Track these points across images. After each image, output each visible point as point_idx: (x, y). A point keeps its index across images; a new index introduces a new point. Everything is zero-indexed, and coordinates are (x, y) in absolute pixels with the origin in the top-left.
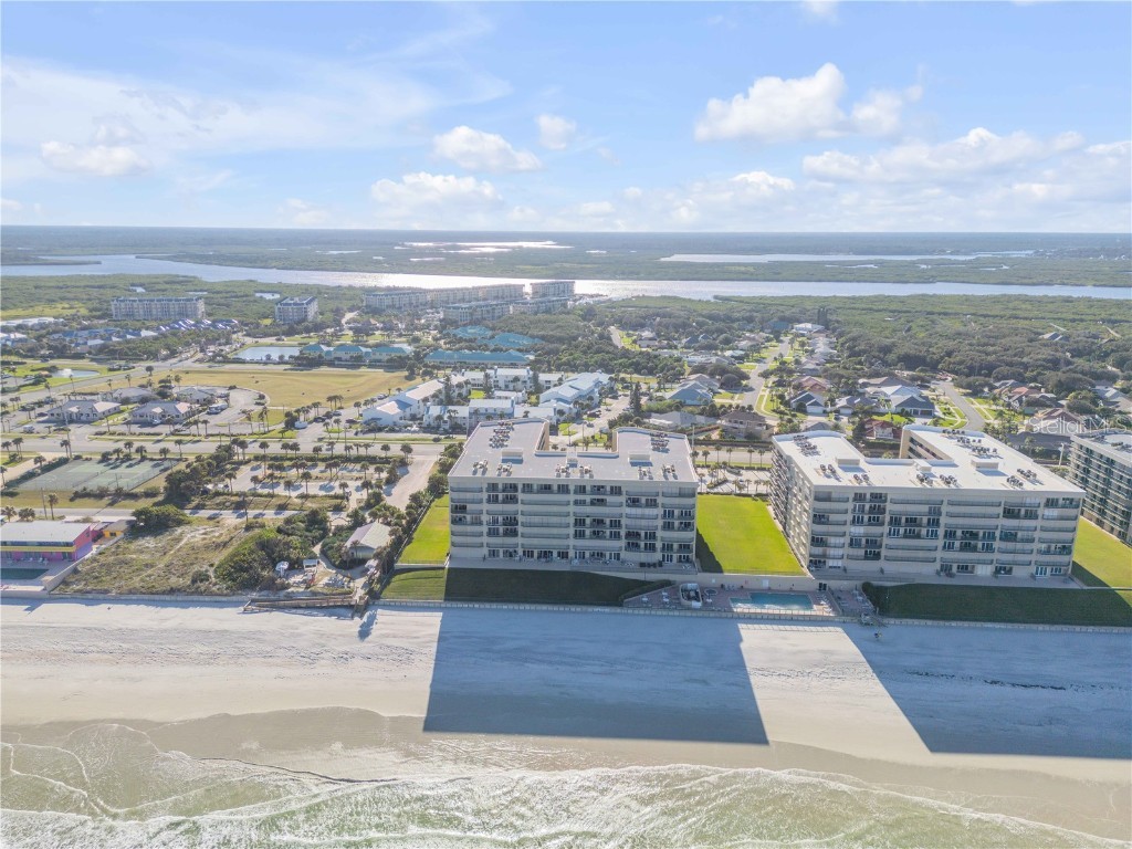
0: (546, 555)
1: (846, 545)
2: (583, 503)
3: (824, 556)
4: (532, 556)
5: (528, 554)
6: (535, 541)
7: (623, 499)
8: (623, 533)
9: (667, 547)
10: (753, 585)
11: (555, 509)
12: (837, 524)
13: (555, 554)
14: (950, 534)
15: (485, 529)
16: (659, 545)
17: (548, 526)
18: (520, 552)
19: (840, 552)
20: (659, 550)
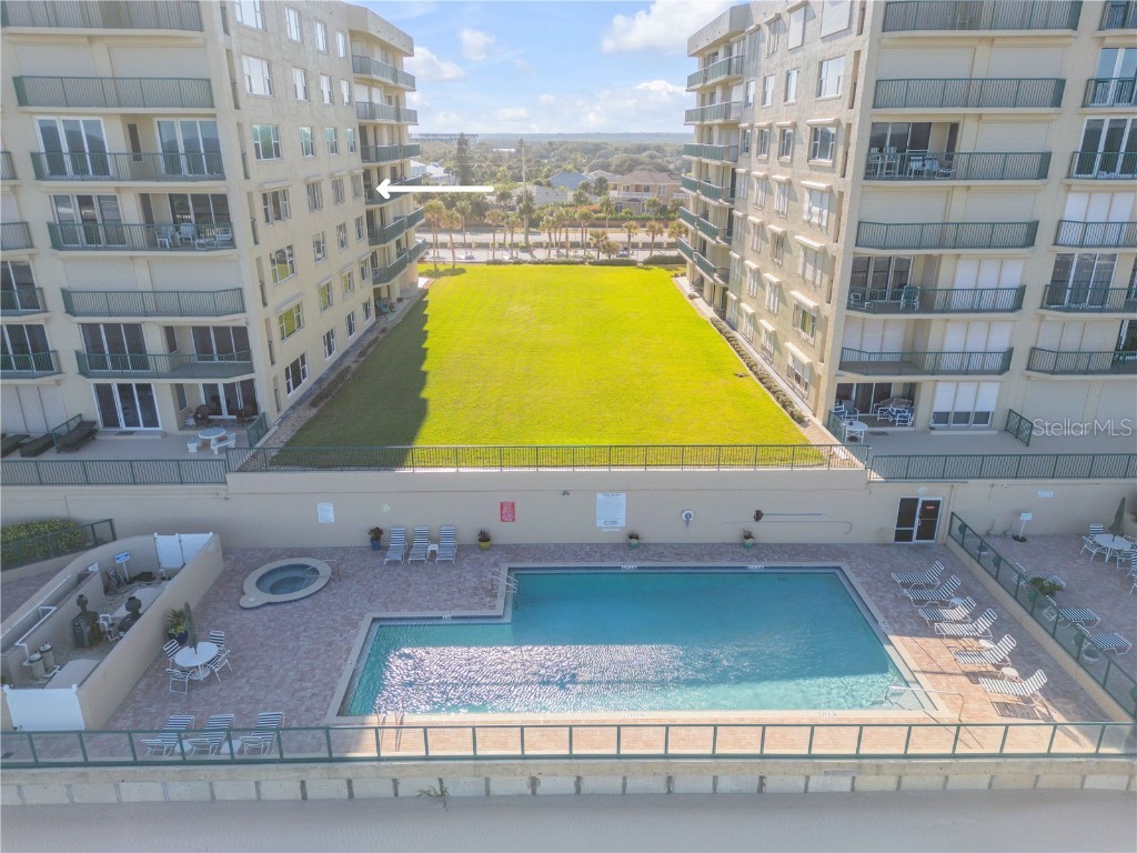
1: (1033, 298)
9: (114, 346)
10: (536, 526)
12: (1003, 168)
16: (65, 337)
19: (999, 334)
20: (69, 364)
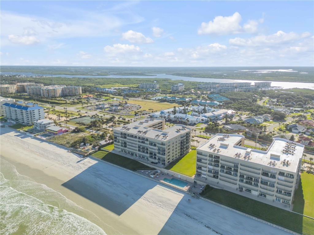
1: (207, 171)
2: (140, 142)
3: (201, 173)
4: (130, 154)
6: (130, 150)
7: (148, 142)
8: (149, 152)
9: (159, 159)
10: (176, 176)
11: (134, 142)
12: (204, 163)
13: (134, 154)
14: (242, 176)
15: (120, 144)
16: (157, 158)
17: (133, 146)
18: (127, 152)
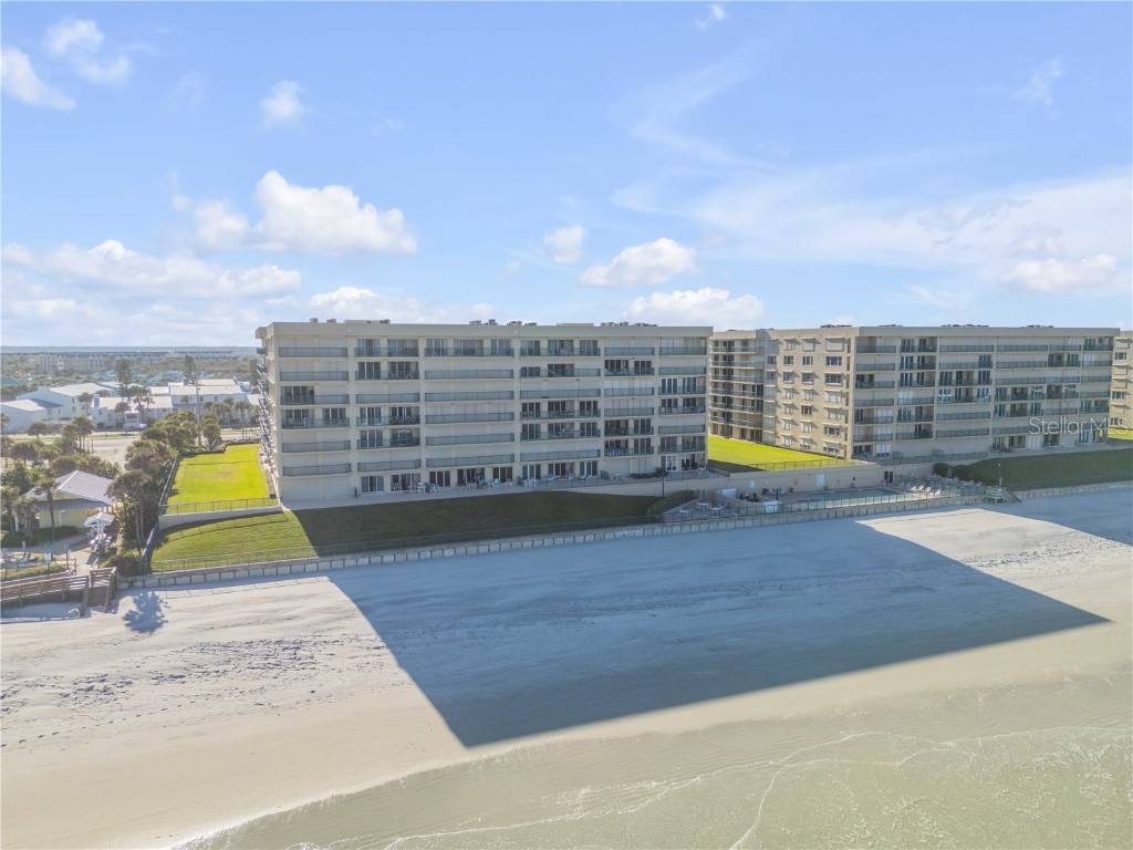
0: (471, 476)
2: (533, 372)
3: (868, 438)
4: (448, 483)
5: (439, 479)
6: (453, 452)
7: (598, 363)
8: (601, 426)
9: (668, 444)
10: (804, 485)
11: (488, 386)
13: (489, 475)
14: (1001, 394)
15: (353, 435)
16: (656, 442)
17: (477, 418)
18: (425, 478)
19: (889, 430)
20: (656, 450)
